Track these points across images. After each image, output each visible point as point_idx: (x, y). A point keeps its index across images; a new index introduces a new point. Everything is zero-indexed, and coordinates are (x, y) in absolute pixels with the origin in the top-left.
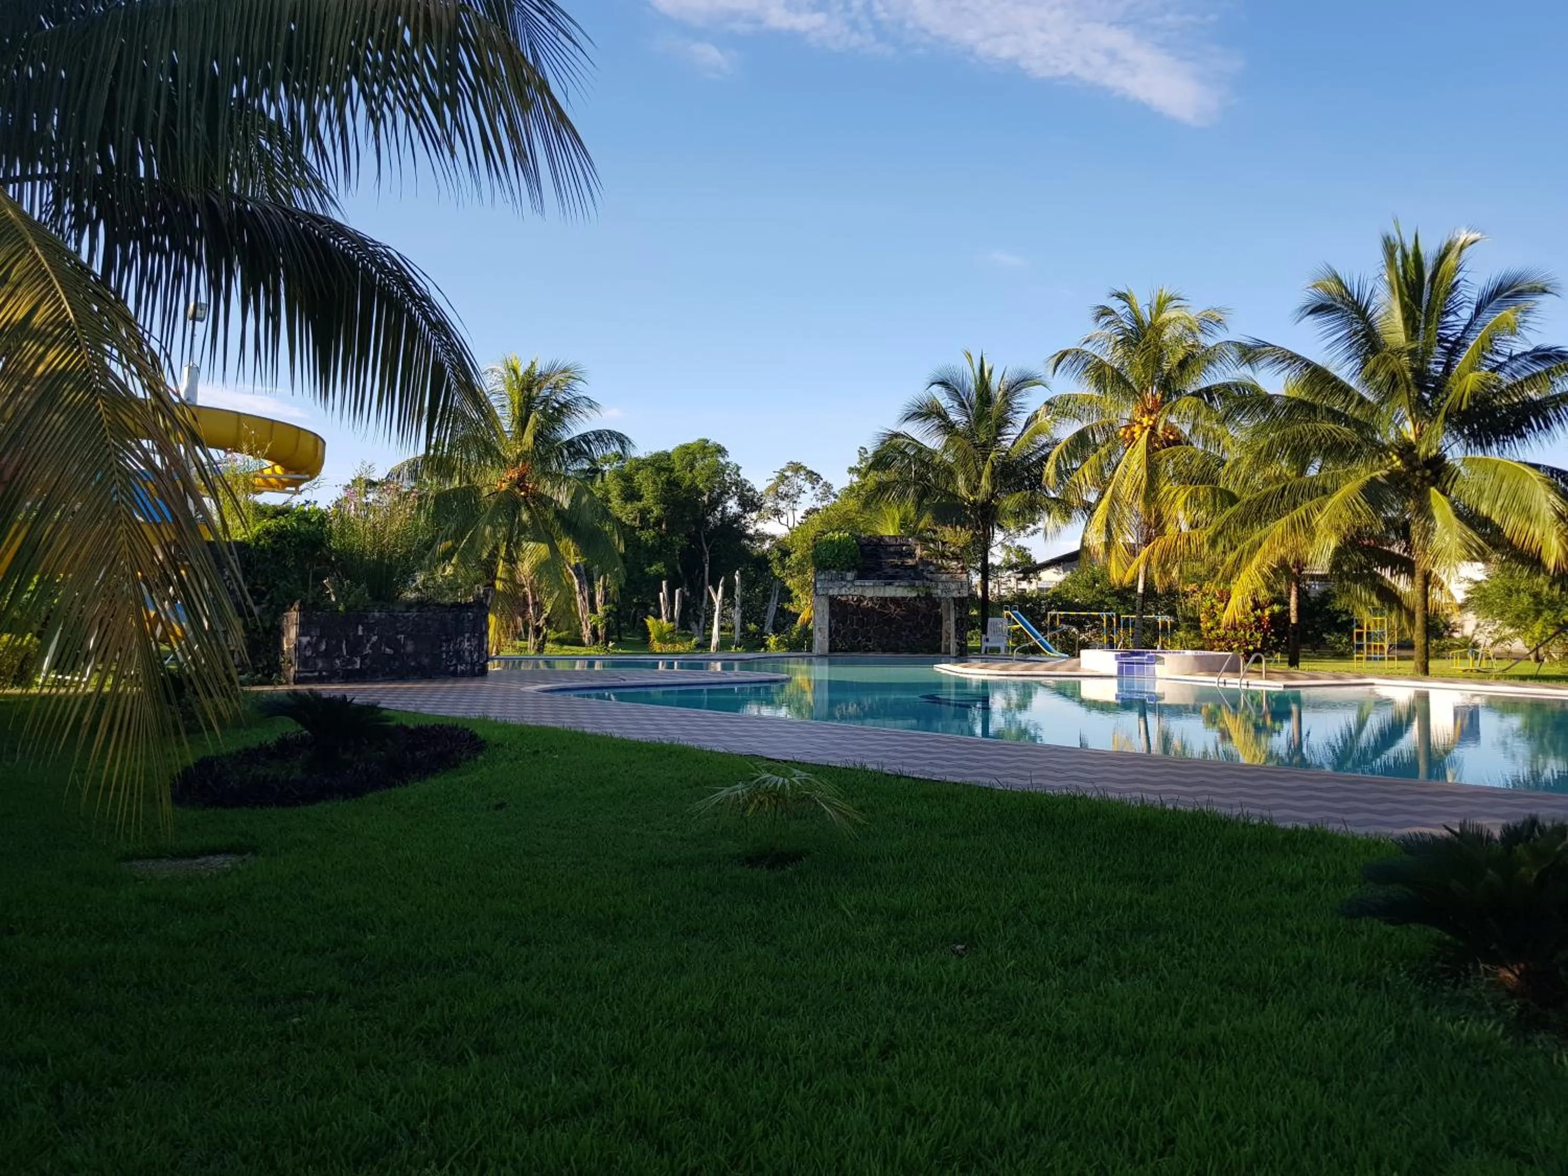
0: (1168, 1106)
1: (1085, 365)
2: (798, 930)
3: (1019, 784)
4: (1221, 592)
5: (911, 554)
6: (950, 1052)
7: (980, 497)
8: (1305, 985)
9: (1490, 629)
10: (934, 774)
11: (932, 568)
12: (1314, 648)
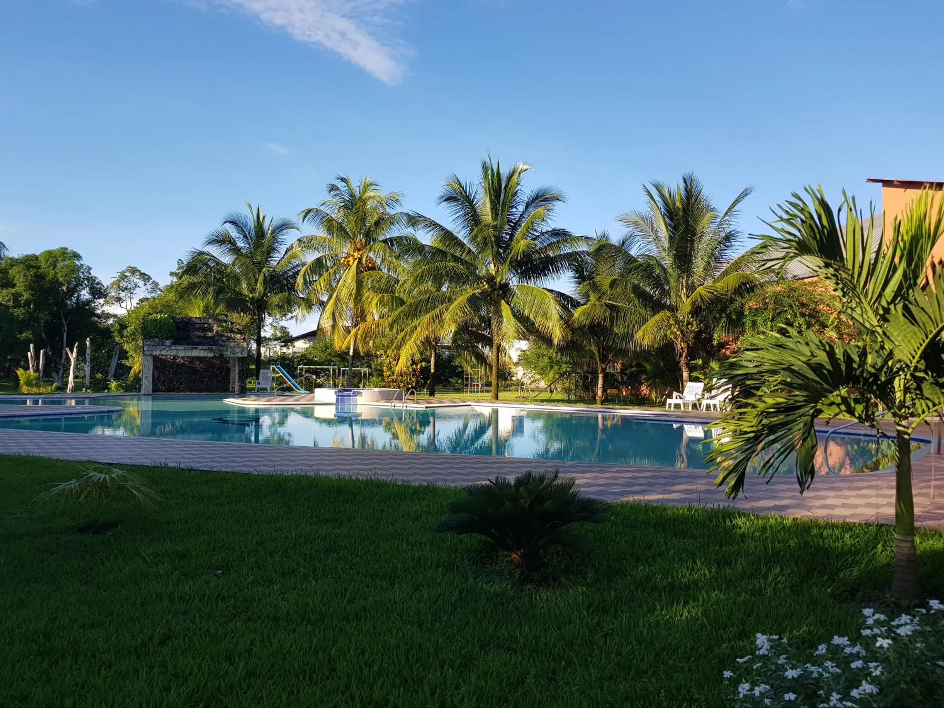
0: (334, 650)
1: (321, 219)
2: (111, 572)
3: (267, 470)
4: (395, 355)
5: (211, 330)
6: (206, 636)
7: (257, 295)
8: (416, 573)
9: (530, 375)
10: (213, 467)
11: (224, 338)
12: (444, 386)
